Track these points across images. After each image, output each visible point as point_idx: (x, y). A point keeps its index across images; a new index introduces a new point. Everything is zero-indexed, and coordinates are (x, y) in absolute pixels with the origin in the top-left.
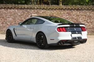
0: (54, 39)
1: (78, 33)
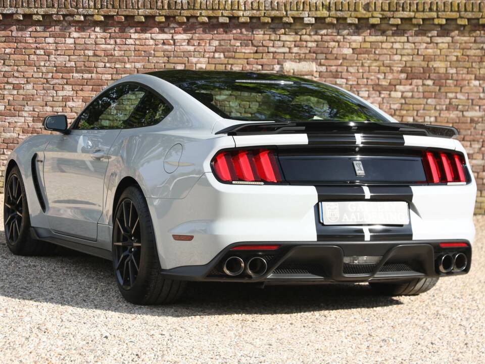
0: (190, 238)
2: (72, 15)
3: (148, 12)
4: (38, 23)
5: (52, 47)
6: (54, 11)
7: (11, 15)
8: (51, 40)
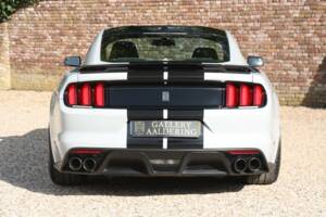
1: (169, 119)
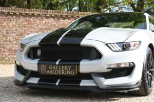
2: (46, 15)
3: (67, 15)
4: (35, 16)
5: (39, 23)
6: (40, 13)
7: (28, 14)
8: (39, 21)
